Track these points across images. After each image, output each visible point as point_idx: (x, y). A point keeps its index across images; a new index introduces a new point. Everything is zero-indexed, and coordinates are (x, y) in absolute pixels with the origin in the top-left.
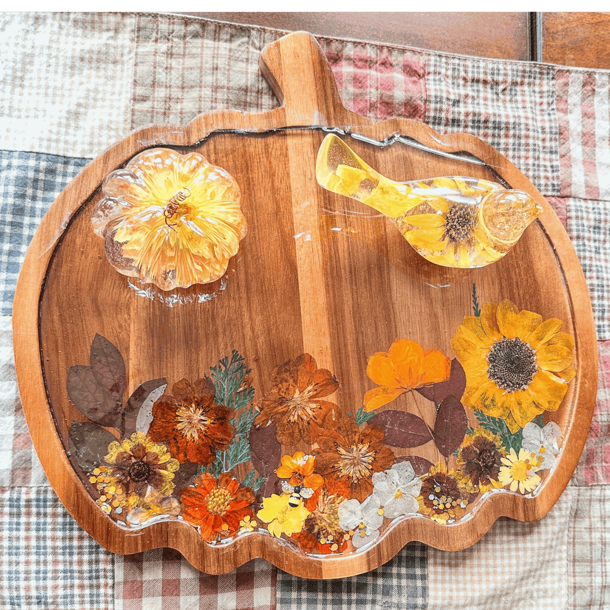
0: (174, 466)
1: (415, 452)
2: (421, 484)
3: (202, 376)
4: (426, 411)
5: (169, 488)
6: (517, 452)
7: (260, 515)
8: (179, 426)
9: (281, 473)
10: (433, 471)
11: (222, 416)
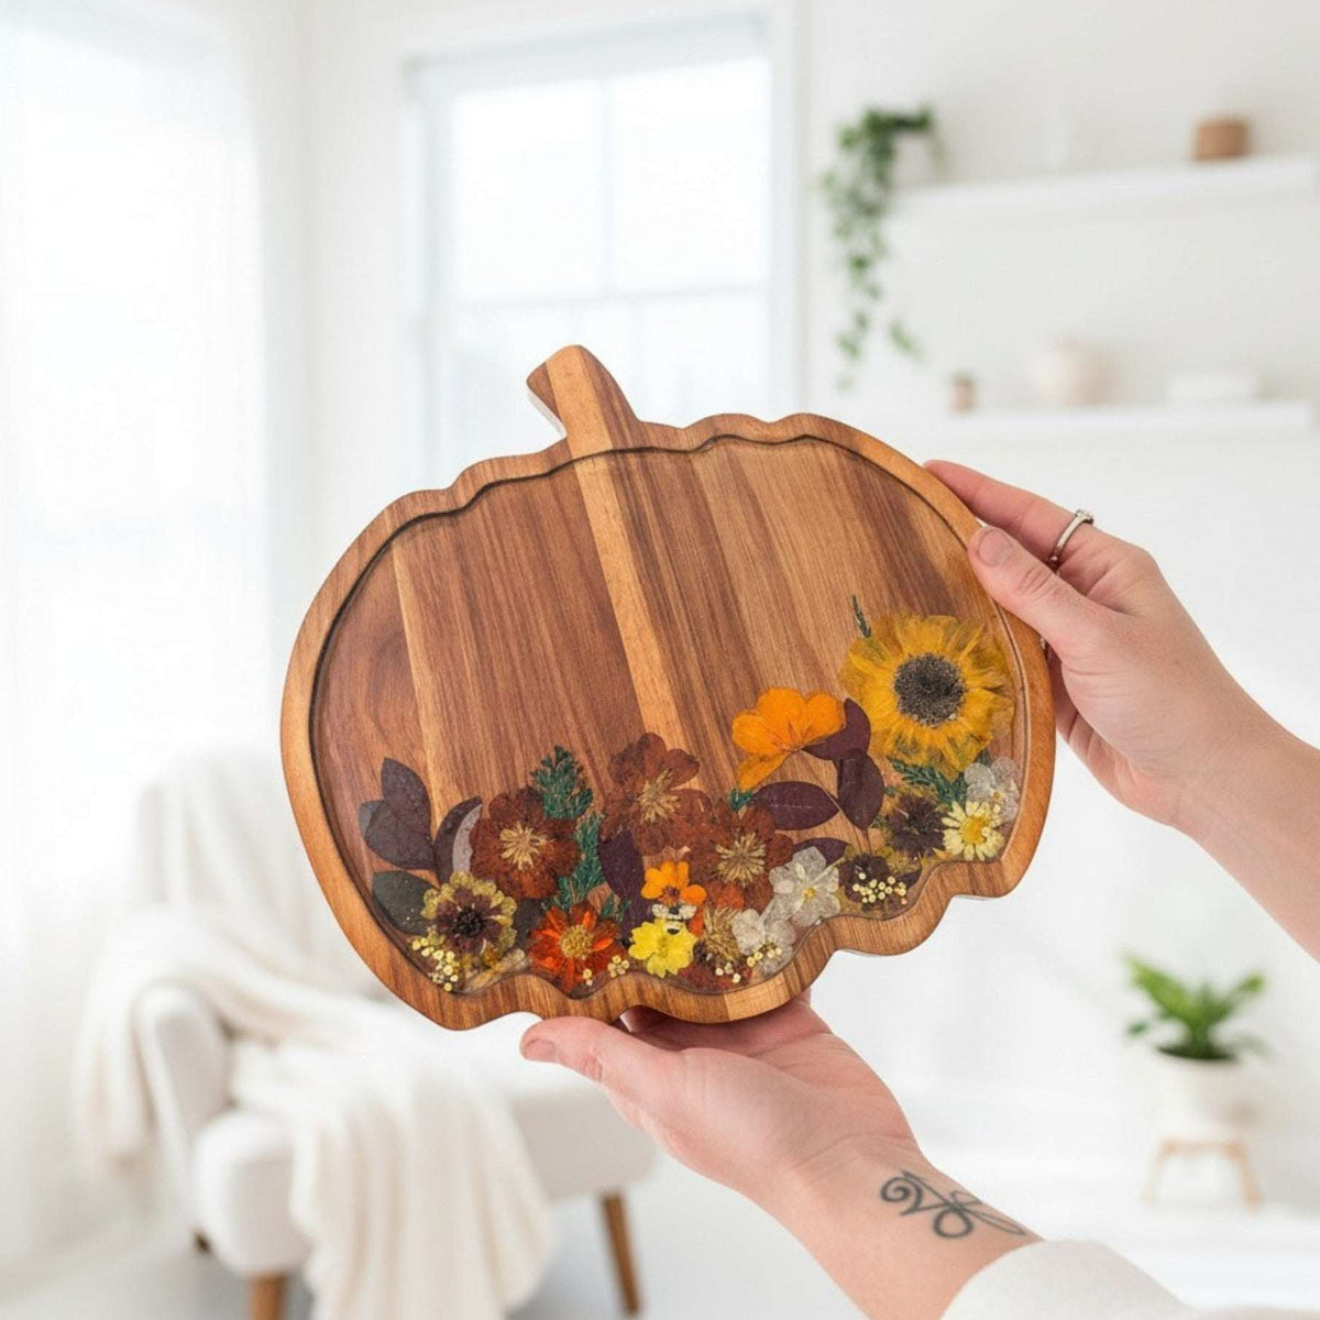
0: (511, 906)
1: (819, 832)
2: (836, 872)
3: (522, 785)
4: (826, 776)
5: (510, 937)
6: (964, 807)
7: (632, 951)
8: (506, 855)
9: (648, 892)
10: (851, 854)
11: (560, 831)
